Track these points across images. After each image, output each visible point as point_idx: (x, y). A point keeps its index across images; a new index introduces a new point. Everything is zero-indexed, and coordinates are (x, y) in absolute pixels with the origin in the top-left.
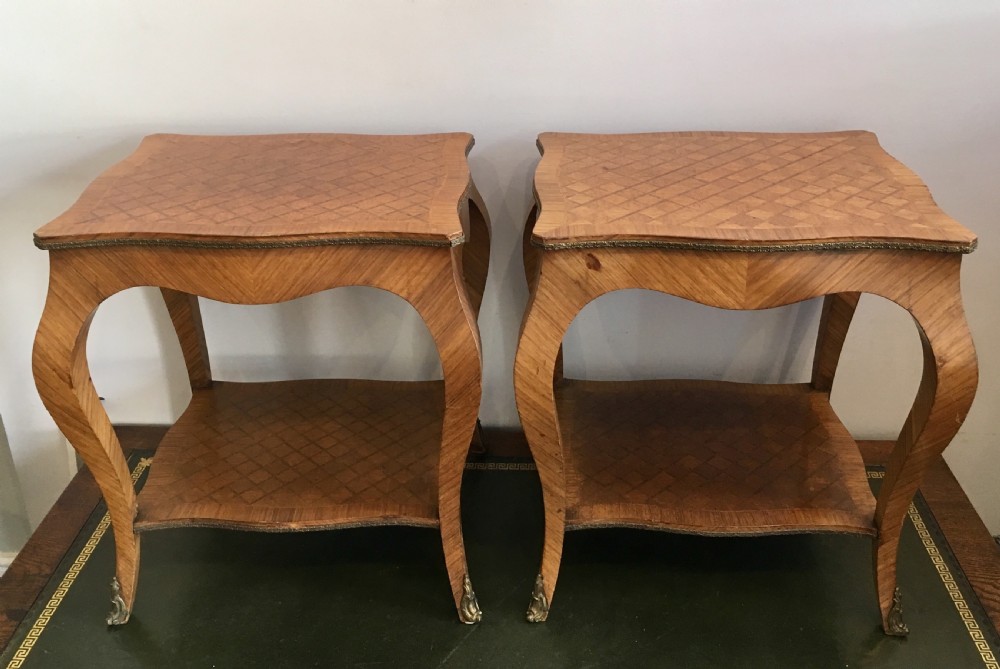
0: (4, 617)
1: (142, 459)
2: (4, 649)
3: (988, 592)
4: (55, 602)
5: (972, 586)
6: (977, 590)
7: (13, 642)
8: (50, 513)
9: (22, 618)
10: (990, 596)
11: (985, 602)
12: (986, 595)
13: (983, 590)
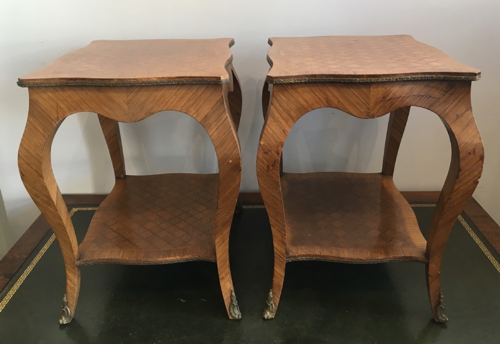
0: (3, 277)
1: (73, 208)
2: (2, 291)
7: (6, 288)
9: (12, 278)
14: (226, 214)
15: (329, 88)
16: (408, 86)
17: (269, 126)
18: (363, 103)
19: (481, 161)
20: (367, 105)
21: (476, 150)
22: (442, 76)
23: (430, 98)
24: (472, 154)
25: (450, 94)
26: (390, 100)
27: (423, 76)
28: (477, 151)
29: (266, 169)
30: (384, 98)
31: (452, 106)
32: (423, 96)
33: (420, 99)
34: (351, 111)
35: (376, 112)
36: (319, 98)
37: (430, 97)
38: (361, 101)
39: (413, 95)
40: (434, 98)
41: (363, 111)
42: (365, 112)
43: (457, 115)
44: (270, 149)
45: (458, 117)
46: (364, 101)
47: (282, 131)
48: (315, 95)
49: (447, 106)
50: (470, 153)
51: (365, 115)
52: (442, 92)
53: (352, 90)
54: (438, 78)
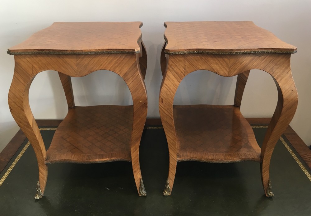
3: (305, 157)
4: (10, 169)
5: (300, 155)
6: (302, 156)
8: (8, 144)
10: (306, 158)
11: (305, 159)
12: (304, 157)
13: (303, 156)
14: (137, 133)
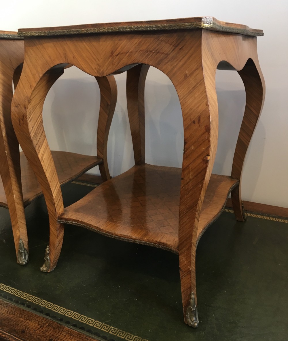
15: (67, 42)
16: (137, 40)
17: (21, 81)
18: (94, 58)
19: (207, 133)
20: (97, 60)
21: (201, 117)
22: (167, 25)
23: (158, 54)
24: (196, 123)
25: (180, 49)
26: (117, 55)
27: (147, 25)
28: (202, 120)
29: (19, 123)
30: (112, 53)
31: (181, 63)
32: (151, 51)
33: (148, 55)
34: (83, 67)
35: (105, 69)
36: (60, 53)
37: (158, 52)
38: (92, 57)
39: (141, 51)
40: (163, 53)
41: (94, 68)
42: (95, 69)
43: (186, 75)
44: (20, 103)
45: (186, 77)
46: (95, 57)
47: (30, 86)
48: (57, 49)
49: (175, 64)
50: (194, 122)
51: (96, 72)
52: (171, 46)
53: (85, 44)
54: (163, 27)
